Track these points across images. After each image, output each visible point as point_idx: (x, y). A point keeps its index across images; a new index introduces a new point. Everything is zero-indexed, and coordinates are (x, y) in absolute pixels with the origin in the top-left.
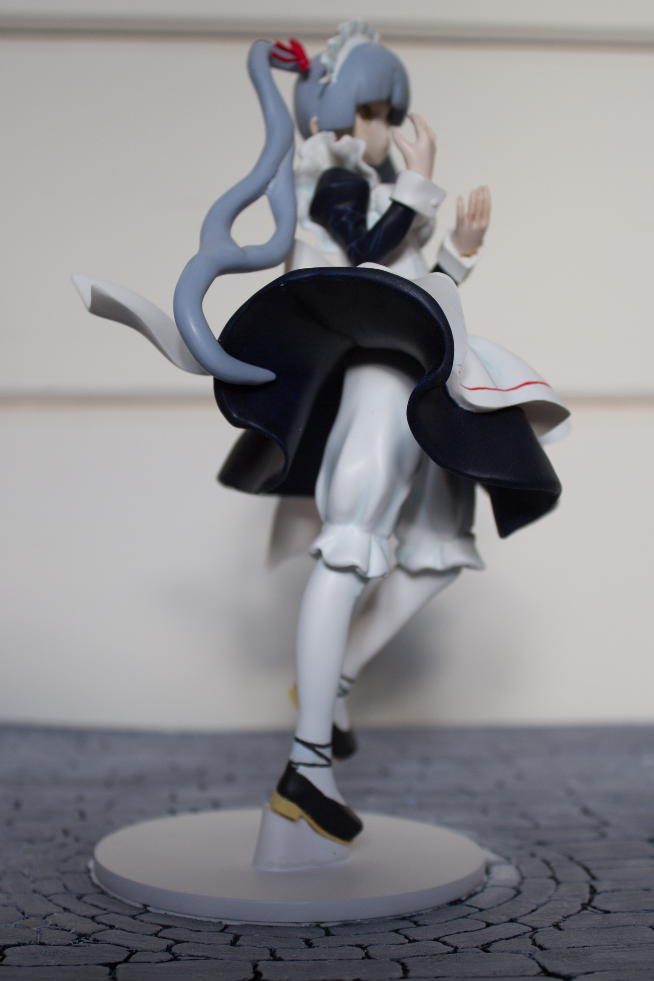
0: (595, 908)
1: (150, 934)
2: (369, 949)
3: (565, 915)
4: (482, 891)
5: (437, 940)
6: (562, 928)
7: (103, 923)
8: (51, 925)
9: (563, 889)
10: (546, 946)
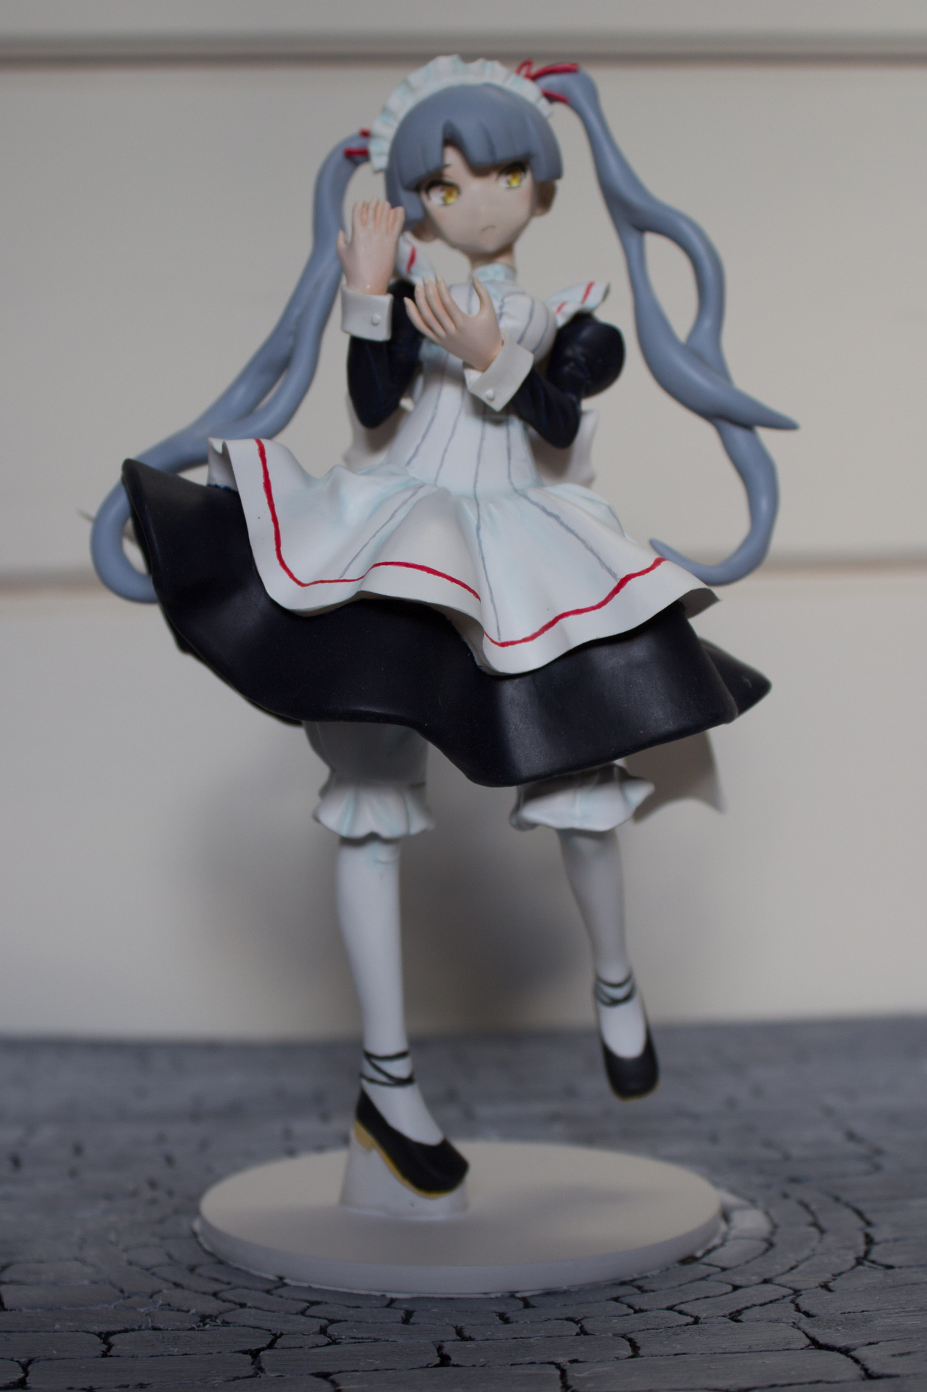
0: (873, 1262)
1: (294, 1312)
2: (583, 1322)
3: (836, 1272)
4: (722, 1245)
5: (670, 1308)
6: (832, 1288)
7: (230, 1301)
8: (161, 1305)
9: (829, 1239)
10: (812, 1312)
